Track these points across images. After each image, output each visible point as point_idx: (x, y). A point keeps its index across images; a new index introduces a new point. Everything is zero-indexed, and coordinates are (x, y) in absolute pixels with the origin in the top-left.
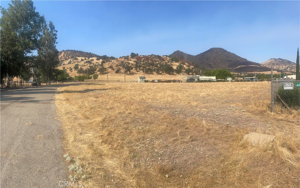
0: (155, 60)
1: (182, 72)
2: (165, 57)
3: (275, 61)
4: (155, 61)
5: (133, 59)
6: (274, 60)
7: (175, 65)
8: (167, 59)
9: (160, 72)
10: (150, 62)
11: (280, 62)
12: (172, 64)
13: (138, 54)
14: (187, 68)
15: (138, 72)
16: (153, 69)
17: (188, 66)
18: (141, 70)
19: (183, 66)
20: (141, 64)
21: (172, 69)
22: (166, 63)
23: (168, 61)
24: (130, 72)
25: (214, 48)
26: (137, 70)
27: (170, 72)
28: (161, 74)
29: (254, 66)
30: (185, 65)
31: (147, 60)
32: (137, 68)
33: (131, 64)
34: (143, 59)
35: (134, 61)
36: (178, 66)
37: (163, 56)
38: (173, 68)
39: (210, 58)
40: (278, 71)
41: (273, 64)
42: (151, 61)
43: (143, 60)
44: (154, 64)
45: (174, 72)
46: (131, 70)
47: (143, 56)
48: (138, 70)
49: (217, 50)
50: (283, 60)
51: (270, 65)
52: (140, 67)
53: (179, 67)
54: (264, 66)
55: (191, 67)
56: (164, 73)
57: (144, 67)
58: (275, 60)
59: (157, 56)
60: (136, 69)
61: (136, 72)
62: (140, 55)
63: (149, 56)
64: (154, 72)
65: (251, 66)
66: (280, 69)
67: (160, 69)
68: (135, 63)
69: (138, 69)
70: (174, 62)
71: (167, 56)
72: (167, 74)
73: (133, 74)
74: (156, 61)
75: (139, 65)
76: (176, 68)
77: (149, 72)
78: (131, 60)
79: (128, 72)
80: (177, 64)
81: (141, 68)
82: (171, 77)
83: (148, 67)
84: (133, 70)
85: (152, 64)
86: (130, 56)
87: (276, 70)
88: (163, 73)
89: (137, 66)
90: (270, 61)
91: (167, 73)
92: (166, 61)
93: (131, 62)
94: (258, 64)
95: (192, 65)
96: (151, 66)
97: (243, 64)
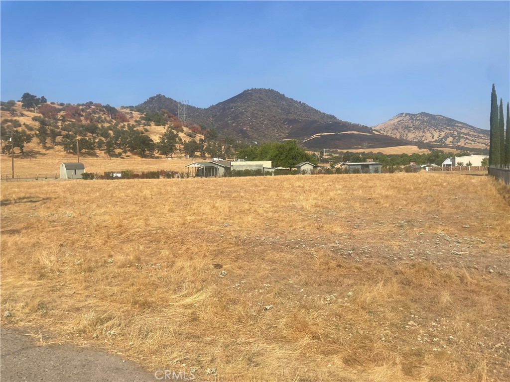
0: (100, 118)
1: (176, 149)
2: (128, 111)
3: (412, 119)
4: (99, 120)
5: (31, 111)
6: (408, 117)
7: (157, 133)
8: (132, 117)
9: (118, 151)
10: (84, 122)
11: (423, 121)
12: (147, 131)
13: (44, 100)
14: (187, 140)
15: (48, 149)
16: (94, 142)
17: (190, 135)
18: (57, 144)
19: (177, 136)
20: (57, 127)
21: (148, 144)
22: (131, 128)
23: (136, 121)
24: (22, 150)
25: (252, 90)
26: (44, 143)
27: (144, 151)
28: (119, 155)
29: (355, 132)
30: (182, 131)
31: (73, 116)
32: (45, 139)
33: (23, 127)
34: (62, 113)
35: (35, 119)
36: (165, 135)
37: (123, 107)
38: (151, 140)
39: (242, 113)
40: (420, 145)
41: (407, 128)
42: (86, 119)
43: (62, 116)
44: (97, 128)
45: (154, 150)
46: (25, 144)
47: (62, 104)
48: (48, 145)
49: (261, 96)
50: (433, 117)
51: (397, 129)
52: (54, 135)
53: (168, 138)
54: (382, 132)
55: (199, 137)
56: (129, 153)
57: (67, 136)
58: (412, 116)
59: (104, 107)
60: (43, 141)
61: (44, 151)
62: (53, 103)
63: (79, 105)
64: (98, 151)
65: (349, 132)
66: (425, 142)
67: (116, 143)
68: (37, 124)
69: (48, 140)
70: (152, 123)
71: (131, 108)
72: (136, 157)
73: (31, 156)
74: (103, 122)
75: (52, 131)
76: (158, 141)
77: (84, 151)
78: (22, 115)
79: (17, 150)
80: (162, 130)
81: (59, 139)
82: (147, 163)
83: (80, 135)
84: (33, 145)
85: (93, 130)
86: (21, 103)
87: (415, 144)
88: (125, 152)
89: (46, 133)
90: (396, 121)
91: (135, 154)
92: (132, 123)
93: (22, 120)
94: (365, 129)
95: (200, 133)
96: (89, 134)
97: (328, 128)
